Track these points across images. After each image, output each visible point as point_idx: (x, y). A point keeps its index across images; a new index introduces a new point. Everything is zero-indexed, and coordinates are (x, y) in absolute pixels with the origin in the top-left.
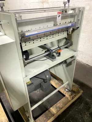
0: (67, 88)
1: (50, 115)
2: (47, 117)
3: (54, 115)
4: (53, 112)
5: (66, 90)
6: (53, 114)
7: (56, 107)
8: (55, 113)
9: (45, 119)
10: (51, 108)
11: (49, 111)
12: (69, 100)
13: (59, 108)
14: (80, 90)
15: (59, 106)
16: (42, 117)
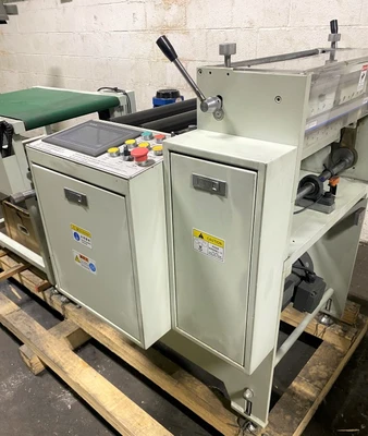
0: (325, 314)
1: (300, 405)
2: (294, 412)
3: (312, 403)
4: (305, 394)
5: (324, 320)
6: (308, 400)
7: (309, 378)
8: (314, 395)
9: (288, 417)
10: (294, 384)
11: (289, 393)
12: (339, 351)
13: (321, 379)
14: (360, 316)
15: (317, 374)
16: (277, 413)
